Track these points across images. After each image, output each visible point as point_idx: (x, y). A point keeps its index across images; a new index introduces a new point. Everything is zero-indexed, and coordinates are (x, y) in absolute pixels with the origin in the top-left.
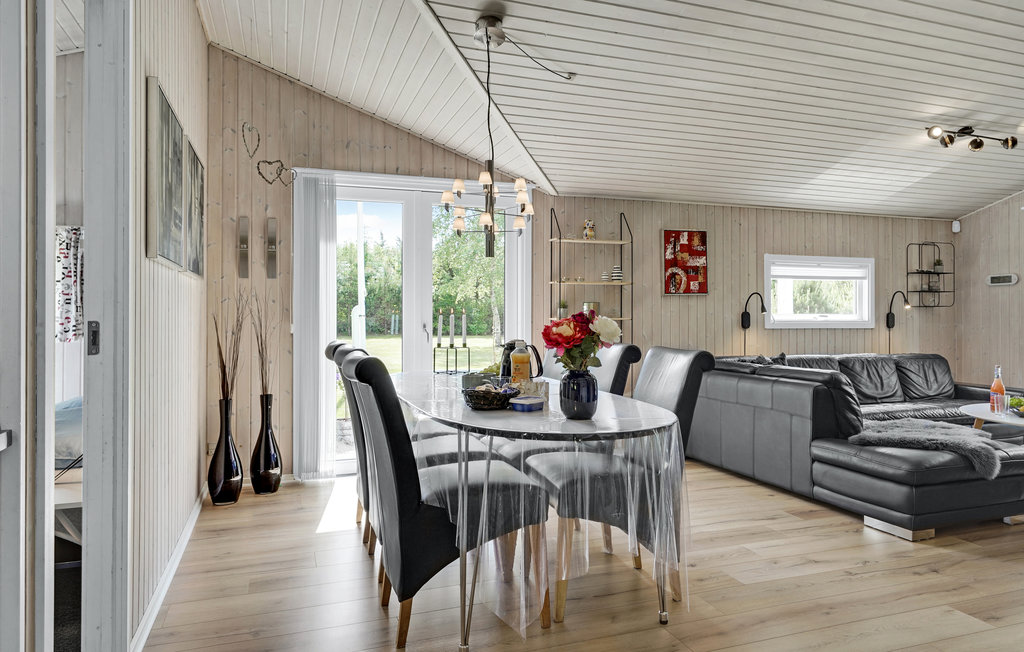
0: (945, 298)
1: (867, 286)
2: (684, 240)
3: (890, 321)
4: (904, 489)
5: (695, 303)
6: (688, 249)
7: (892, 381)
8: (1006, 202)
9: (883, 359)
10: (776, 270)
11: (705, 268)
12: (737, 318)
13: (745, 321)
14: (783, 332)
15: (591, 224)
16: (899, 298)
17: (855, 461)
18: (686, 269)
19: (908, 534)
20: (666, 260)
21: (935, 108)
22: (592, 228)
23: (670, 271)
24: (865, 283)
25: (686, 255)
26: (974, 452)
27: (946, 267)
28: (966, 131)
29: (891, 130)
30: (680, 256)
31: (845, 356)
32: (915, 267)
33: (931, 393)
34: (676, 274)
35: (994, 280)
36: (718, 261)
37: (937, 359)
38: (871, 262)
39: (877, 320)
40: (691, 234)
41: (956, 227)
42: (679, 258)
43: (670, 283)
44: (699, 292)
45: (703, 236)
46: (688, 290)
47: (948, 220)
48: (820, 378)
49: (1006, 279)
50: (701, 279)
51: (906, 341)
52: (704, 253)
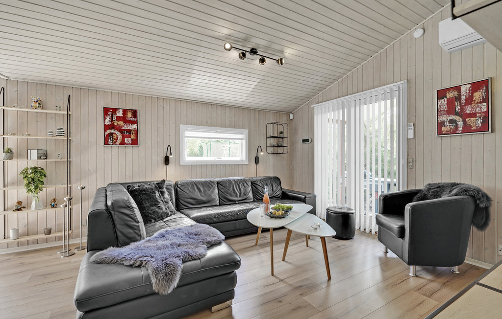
0: (285, 150)
1: (245, 143)
2: (120, 114)
3: (257, 160)
5: (130, 150)
6: (124, 119)
7: (247, 191)
9: (244, 180)
10: (188, 134)
11: (136, 131)
12: (161, 159)
13: (167, 160)
14: (191, 167)
16: (259, 148)
18: (121, 131)
20: (105, 125)
23: (108, 132)
24: (244, 141)
25: (121, 123)
27: (285, 135)
28: (252, 51)
30: (116, 123)
31: (222, 179)
32: (270, 134)
34: (114, 133)
35: (304, 141)
36: (145, 127)
37: (275, 179)
38: (246, 131)
39: (249, 160)
40: (125, 111)
41: (291, 116)
42: (116, 124)
43: (108, 139)
44: (132, 144)
45: (135, 113)
46: (123, 143)
47: (288, 113)
49: (307, 141)
50: (133, 137)
51: (265, 170)
52: (136, 122)
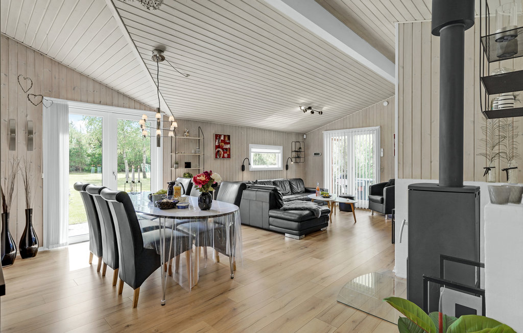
0: (302, 160)
1: (280, 156)
2: (222, 138)
3: (287, 167)
4: (297, 223)
5: (226, 161)
6: (223, 141)
7: (288, 188)
8: (318, 130)
9: (285, 181)
10: (253, 150)
11: (230, 149)
12: (240, 167)
13: (243, 168)
14: (255, 172)
15: (188, 130)
16: (290, 160)
17: (283, 216)
18: (223, 149)
19: (298, 237)
20: (216, 145)
21: (302, 101)
22: (188, 132)
23: (217, 150)
24: (280, 154)
25: (223, 144)
26: (314, 210)
27: (302, 150)
28: (310, 108)
29: (290, 105)
30: (221, 144)
31: (275, 180)
32: (294, 149)
33: (299, 191)
34: (219, 151)
35: (315, 154)
36: (234, 146)
37: (300, 180)
38: (281, 147)
39: (283, 167)
40: (225, 136)
41: (305, 137)
43: (217, 154)
44: (228, 158)
45: (229, 137)
46: (223, 157)
47: (303, 134)
48: (271, 189)
49: (318, 154)
50: (228, 153)
51: (291, 175)
52: (229, 143)
